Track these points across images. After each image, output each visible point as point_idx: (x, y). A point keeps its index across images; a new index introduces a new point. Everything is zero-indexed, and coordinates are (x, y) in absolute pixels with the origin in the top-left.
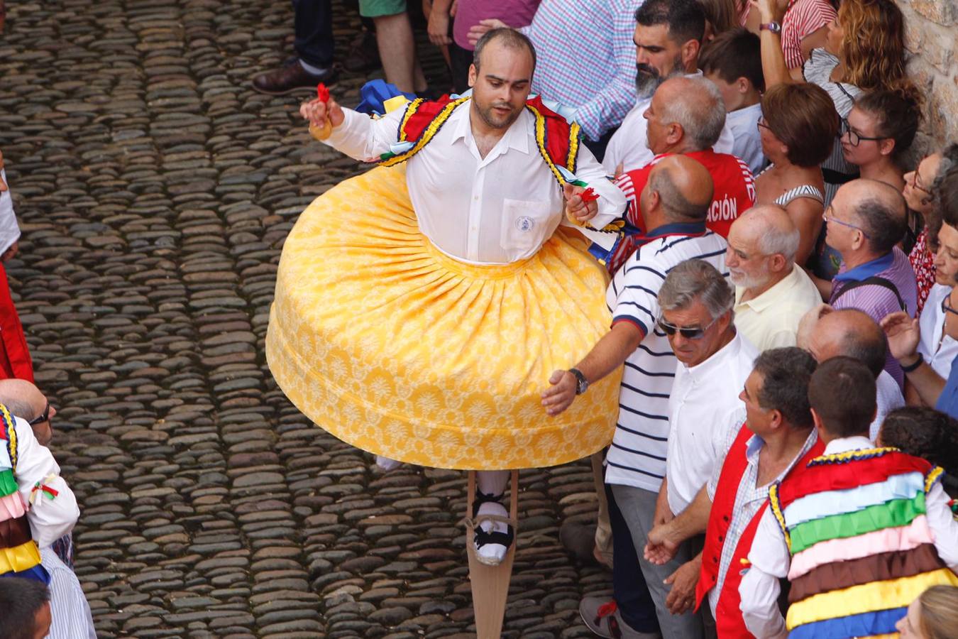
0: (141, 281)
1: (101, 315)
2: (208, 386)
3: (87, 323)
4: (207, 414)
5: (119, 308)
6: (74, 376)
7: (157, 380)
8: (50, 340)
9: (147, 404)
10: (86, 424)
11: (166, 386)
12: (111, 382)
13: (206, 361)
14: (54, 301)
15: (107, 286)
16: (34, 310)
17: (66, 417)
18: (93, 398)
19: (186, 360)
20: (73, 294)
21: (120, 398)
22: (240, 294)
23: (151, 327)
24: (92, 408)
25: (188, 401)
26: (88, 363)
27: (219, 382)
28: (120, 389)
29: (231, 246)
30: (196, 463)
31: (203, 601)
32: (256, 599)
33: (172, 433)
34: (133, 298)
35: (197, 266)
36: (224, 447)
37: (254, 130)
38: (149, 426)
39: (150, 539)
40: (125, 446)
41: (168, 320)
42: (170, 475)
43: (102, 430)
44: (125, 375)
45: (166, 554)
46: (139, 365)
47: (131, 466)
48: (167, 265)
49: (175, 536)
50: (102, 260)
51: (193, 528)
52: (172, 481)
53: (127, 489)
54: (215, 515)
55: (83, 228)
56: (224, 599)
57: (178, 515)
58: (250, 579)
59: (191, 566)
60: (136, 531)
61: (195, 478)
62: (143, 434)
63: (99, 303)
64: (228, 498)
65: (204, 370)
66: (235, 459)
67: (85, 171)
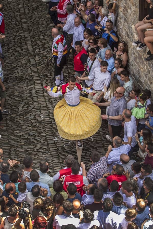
0: (16, 18)
1: (12, 22)
2: (23, 29)
3: (10, 23)
4: (23, 32)
6: (9, 28)
7: (17, 29)
8: (7, 24)
9: (16, 31)
10: (10, 33)
12: (13, 29)
14: (7, 20)
15: (12, 19)
17: (8, 32)
20: (9, 20)
21: (14, 30)
22: (26, 20)
23: (17, 23)
24: (11, 31)
25: (21, 31)
26: (11, 27)
27: (24, 29)
28: (14, 29)
29: (25, 15)
30: (21, 37)
31: (22, 51)
32: (27, 51)
33: (19, 34)
34: (15, 20)
35: (22, 17)
36: (24, 36)
37: (28, 3)
38: (17, 33)
39: (16, 45)
40: (14, 35)
41: (19, 22)
42: (19, 38)
43: (12, 34)
44: (14, 28)
45: (18, 46)
46: (16, 27)
47: (15, 37)
48: (19, 17)
49: (19, 45)
50: (12, 16)
51: (21, 44)
52: (19, 39)
53: (14, 40)
54: (23, 43)
55: (10, 13)
56: (24, 51)
57: (20, 42)
58: (27, 49)
59: (21, 48)
60: (15, 44)
61: (21, 39)
62: (16, 34)
63: (12, 21)
64: (25, 41)
65: (22, 28)
66: (25, 37)
67: (11, 7)
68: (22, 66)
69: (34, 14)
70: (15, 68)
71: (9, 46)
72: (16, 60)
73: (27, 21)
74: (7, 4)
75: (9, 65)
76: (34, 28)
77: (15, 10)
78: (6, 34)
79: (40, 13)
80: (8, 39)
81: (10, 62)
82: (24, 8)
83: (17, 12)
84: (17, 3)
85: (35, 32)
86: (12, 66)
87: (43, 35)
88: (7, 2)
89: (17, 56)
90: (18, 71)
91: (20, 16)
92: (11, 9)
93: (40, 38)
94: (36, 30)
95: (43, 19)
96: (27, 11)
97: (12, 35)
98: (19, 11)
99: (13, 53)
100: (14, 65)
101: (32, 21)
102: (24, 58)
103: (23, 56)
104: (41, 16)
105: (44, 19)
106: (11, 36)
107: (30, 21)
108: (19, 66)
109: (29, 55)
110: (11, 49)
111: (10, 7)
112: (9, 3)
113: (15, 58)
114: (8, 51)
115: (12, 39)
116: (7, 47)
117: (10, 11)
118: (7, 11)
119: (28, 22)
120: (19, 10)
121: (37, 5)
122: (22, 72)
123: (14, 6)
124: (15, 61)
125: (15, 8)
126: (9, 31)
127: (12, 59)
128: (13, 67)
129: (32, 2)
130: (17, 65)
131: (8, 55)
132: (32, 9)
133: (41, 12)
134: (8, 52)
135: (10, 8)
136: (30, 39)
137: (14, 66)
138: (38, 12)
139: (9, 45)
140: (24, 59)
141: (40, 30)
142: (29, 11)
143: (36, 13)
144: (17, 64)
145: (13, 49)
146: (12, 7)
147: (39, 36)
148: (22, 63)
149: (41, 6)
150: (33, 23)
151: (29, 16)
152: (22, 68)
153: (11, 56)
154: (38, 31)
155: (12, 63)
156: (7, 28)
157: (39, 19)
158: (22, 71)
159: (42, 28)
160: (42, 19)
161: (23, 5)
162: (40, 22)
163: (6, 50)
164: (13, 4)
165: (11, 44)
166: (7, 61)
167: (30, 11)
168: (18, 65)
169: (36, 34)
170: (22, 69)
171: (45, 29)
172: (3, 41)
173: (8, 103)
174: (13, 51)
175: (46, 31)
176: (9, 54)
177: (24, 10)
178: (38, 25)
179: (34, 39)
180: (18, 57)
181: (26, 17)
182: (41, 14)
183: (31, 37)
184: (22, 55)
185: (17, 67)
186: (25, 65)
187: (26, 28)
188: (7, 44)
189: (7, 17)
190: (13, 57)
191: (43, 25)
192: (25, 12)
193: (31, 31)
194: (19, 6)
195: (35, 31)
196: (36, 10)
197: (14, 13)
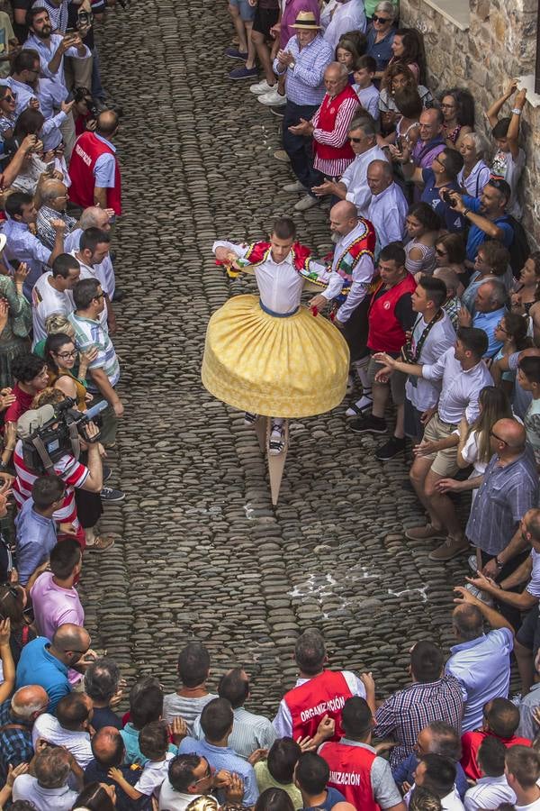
0: (167, 161)
1: (152, 173)
2: (190, 199)
3: (147, 175)
4: (189, 210)
5: (158, 170)
6: (141, 194)
7: (171, 197)
8: (133, 181)
9: (167, 205)
10: (145, 212)
11: (174, 199)
12: (154, 197)
13: (190, 191)
14: (135, 167)
15: (155, 162)
16: (128, 170)
17: (138, 209)
18: (147, 202)
19: (181, 190)
20: (142, 165)
21: (158, 203)
22: (203, 167)
23: (170, 178)
24: (147, 206)
25: (182, 205)
26: (147, 190)
27: (193, 198)
28: (158, 199)
29: (200, 149)
30: (184, 228)
31: (185, 278)
32: (204, 278)
33: (176, 216)
34: (164, 166)
35: (187, 156)
36: (195, 222)
37: (210, 107)
38: (168, 214)
39: (166, 255)
40: (159, 220)
41: (176, 175)
42: (174, 231)
43: (150, 214)
44: (160, 195)
45: (172, 260)
46: (165, 191)
47: (160, 228)
48: (177, 155)
49: (175, 254)
50: (153, 152)
51: (182, 251)
52: (176, 234)
53: (159, 236)
54: (191, 247)
55: (147, 141)
56: (193, 278)
57: (177, 246)
58: (202, 271)
59: (181, 265)
60: (161, 252)
61: (184, 233)
62: (166, 216)
63: (151, 168)
64: (195, 241)
65: (188, 194)
66: (198, 227)
67: (149, 120)
68: (182, 330)
69: (230, 146)
70: (159, 334)
71: (138, 257)
72: (164, 308)
73: (206, 172)
74: (138, 109)
75: (137, 325)
76: (228, 197)
77: (164, 132)
78: (130, 214)
79: (251, 143)
80: (136, 233)
81: (139, 315)
82: (195, 124)
83: (169, 137)
84: (171, 105)
85: (234, 212)
86: (148, 327)
87: (261, 224)
88: (136, 102)
89: (168, 294)
90: (167, 346)
91: (181, 151)
92: (150, 127)
93: (250, 232)
94: (237, 204)
95: (260, 167)
96: (205, 137)
97: (149, 219)
98: (179, 134)
99: (155, 285)
100: (156, 324)
101: (221, 170)
102: (190, 300)
103: (186, 295)
104: (256, 154)
105: (267, 167)
106: (147, 222)
107: (216, 170)
108: (173, 330)
109: (210, 291)
110: (148, 270)
111: (146, 118)
112: (143, 108)
113: (160, 301)
114: (136, 274)
115: (151, 234)
116: (134, 262)
117: (146, 135)
118: (134, 133)
119: (209, 176)
120: (179, 130)
121: (244, 116)
122: (181, 352)
123: (159, 115)
124: (160, 311)
125: (164, 124)
126: (143, 203)
127: (149, 305)
128: (153, 333)
129: (226, 104)
130: (165, 326)
131: (135, 290)
132: (226, 130)
133: (256, 140)
134: (137, 280)
135: (147, 123)
136: (214, 234)
137: (155, 330)
138: (244, 141)
139: (139, 252)
140: (192, 307)
141: (249, 205)
142: (213, 135)
143: (237, 144)
144: (165, 323)
145: (154, 269)
146: (153, 120)
147: (245, 227)
148: (182, 320)
149: (256, 118)
150: (226, 179)
151: (213, 154)
152: (183, 338)
153: (147, 294)
154: (241, 209)
155: (150, 318)
156: (133, 194)
157: (245, 166)
158: (184, 348)
159: (257, 197)
160: (259, 164)
161: (194, 113)
162: (251, 174)
163: (127, 272)
164: (157, 109)
165: (147, 249)
166: (130, 312)
167: (215, 137)
168: (169, 327)
169: (237, 219)
170: (184, 341)
171: (270, 201)
172: (121, 240)
173: (132, 459)
174: (154, 276)
175: (272, 210)
176: (137, 287)
177: (197, 130)
178: (245, 186)
179: (227, 234)
180: (170, 299)
181: (202, 158)
182: (254, 149)
183: (216, 228)
184: (186, 291)
185: (165, 332)
186: (196, 326)
187: (200, 196)
188: (133, 252)
189: (134, 155)
190: (152, 298)
191: (261, 185)
192: (197, 137)
193: (220, 206)
194: (180, 117)
195: (233, 206)
196: (238, 132)
197: (159, 140)
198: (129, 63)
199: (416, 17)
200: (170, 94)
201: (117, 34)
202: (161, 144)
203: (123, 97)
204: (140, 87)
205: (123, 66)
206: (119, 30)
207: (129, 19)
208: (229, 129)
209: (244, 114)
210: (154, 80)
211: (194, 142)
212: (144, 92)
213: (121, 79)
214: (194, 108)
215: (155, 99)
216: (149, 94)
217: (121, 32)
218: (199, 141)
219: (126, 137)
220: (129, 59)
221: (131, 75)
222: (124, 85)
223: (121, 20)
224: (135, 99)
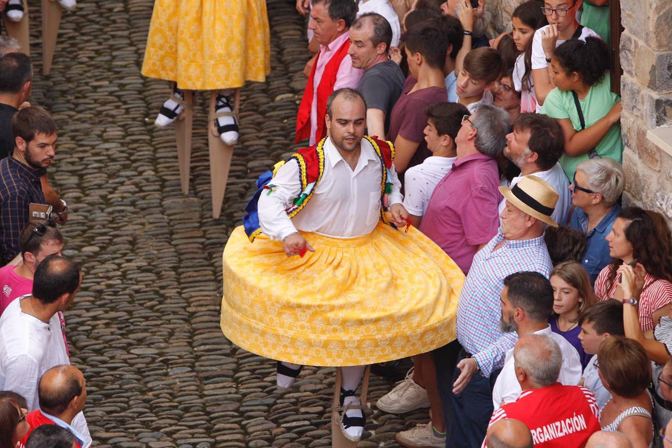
67: (150, 395)
74: (128, 376)
77: (180, 418)
82: (239, 400)
83: (190, 427)
84: (193, 366)
88: (125, 361)
92: (151, 409)
98: (209, 421)
111: (143, 393)
112: (139, 372)
117: (146, 424)
118: (123, 422)
120: (208, 414)
123: (170, 386)
125: (180, 403)
132: (297, 412)
135: (145, 401)
142: (274, 421)
143: (319, 437)
146: (157, 396)
161: (236, 380)
164: (166, 374)
167: (278, 426)
177: (242, 414)
192: (244, 427)
194: (209, 389)
196: (320, 414)
197: (169, 434)
198: (109, 286)
199: (654, 186)
200: (190, 344)
201: (84, 232)
202: (175, 440)
203: (99, 352)
204: (131, 332)
205: (100, 292)
206: (88, 225)
207: (106, 201)
208: (303, 410)
209: (331, 379)
210: (159, 318)
211: (239, 436)
212: (140, 341)
213: (95, 318)
214: (236, 371)
215: (161, 354)
216: (149, 346)
217: (91, 227)
218: (246, 433)
219: (107, 430)
220: (109, 278)
221: (113, 309)
222: (101, 330)
223: (92, 204)
224: (120, 354)
